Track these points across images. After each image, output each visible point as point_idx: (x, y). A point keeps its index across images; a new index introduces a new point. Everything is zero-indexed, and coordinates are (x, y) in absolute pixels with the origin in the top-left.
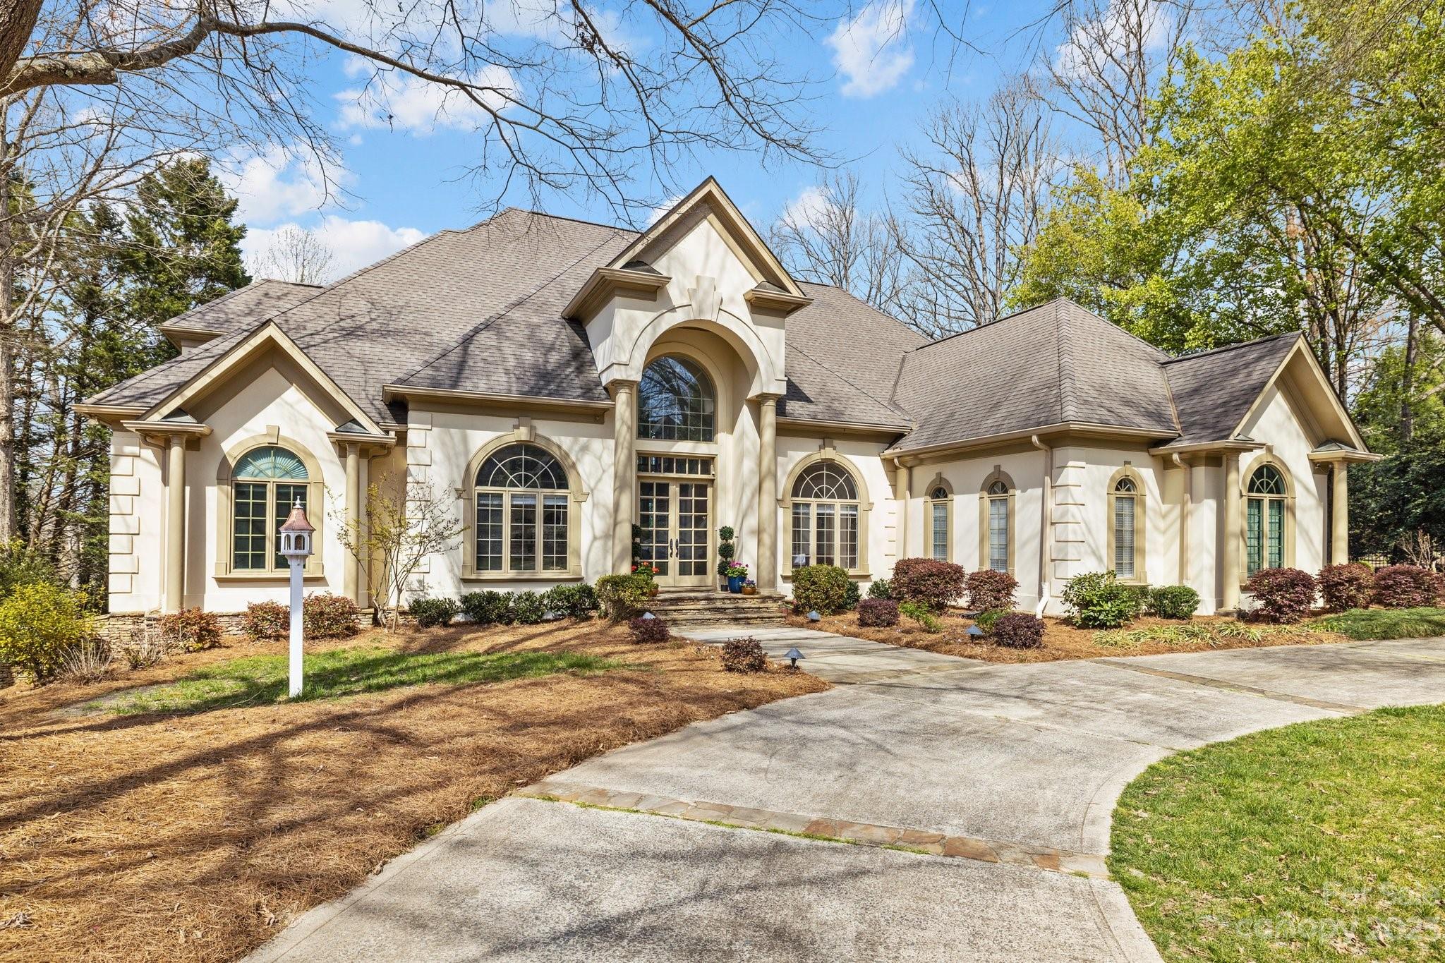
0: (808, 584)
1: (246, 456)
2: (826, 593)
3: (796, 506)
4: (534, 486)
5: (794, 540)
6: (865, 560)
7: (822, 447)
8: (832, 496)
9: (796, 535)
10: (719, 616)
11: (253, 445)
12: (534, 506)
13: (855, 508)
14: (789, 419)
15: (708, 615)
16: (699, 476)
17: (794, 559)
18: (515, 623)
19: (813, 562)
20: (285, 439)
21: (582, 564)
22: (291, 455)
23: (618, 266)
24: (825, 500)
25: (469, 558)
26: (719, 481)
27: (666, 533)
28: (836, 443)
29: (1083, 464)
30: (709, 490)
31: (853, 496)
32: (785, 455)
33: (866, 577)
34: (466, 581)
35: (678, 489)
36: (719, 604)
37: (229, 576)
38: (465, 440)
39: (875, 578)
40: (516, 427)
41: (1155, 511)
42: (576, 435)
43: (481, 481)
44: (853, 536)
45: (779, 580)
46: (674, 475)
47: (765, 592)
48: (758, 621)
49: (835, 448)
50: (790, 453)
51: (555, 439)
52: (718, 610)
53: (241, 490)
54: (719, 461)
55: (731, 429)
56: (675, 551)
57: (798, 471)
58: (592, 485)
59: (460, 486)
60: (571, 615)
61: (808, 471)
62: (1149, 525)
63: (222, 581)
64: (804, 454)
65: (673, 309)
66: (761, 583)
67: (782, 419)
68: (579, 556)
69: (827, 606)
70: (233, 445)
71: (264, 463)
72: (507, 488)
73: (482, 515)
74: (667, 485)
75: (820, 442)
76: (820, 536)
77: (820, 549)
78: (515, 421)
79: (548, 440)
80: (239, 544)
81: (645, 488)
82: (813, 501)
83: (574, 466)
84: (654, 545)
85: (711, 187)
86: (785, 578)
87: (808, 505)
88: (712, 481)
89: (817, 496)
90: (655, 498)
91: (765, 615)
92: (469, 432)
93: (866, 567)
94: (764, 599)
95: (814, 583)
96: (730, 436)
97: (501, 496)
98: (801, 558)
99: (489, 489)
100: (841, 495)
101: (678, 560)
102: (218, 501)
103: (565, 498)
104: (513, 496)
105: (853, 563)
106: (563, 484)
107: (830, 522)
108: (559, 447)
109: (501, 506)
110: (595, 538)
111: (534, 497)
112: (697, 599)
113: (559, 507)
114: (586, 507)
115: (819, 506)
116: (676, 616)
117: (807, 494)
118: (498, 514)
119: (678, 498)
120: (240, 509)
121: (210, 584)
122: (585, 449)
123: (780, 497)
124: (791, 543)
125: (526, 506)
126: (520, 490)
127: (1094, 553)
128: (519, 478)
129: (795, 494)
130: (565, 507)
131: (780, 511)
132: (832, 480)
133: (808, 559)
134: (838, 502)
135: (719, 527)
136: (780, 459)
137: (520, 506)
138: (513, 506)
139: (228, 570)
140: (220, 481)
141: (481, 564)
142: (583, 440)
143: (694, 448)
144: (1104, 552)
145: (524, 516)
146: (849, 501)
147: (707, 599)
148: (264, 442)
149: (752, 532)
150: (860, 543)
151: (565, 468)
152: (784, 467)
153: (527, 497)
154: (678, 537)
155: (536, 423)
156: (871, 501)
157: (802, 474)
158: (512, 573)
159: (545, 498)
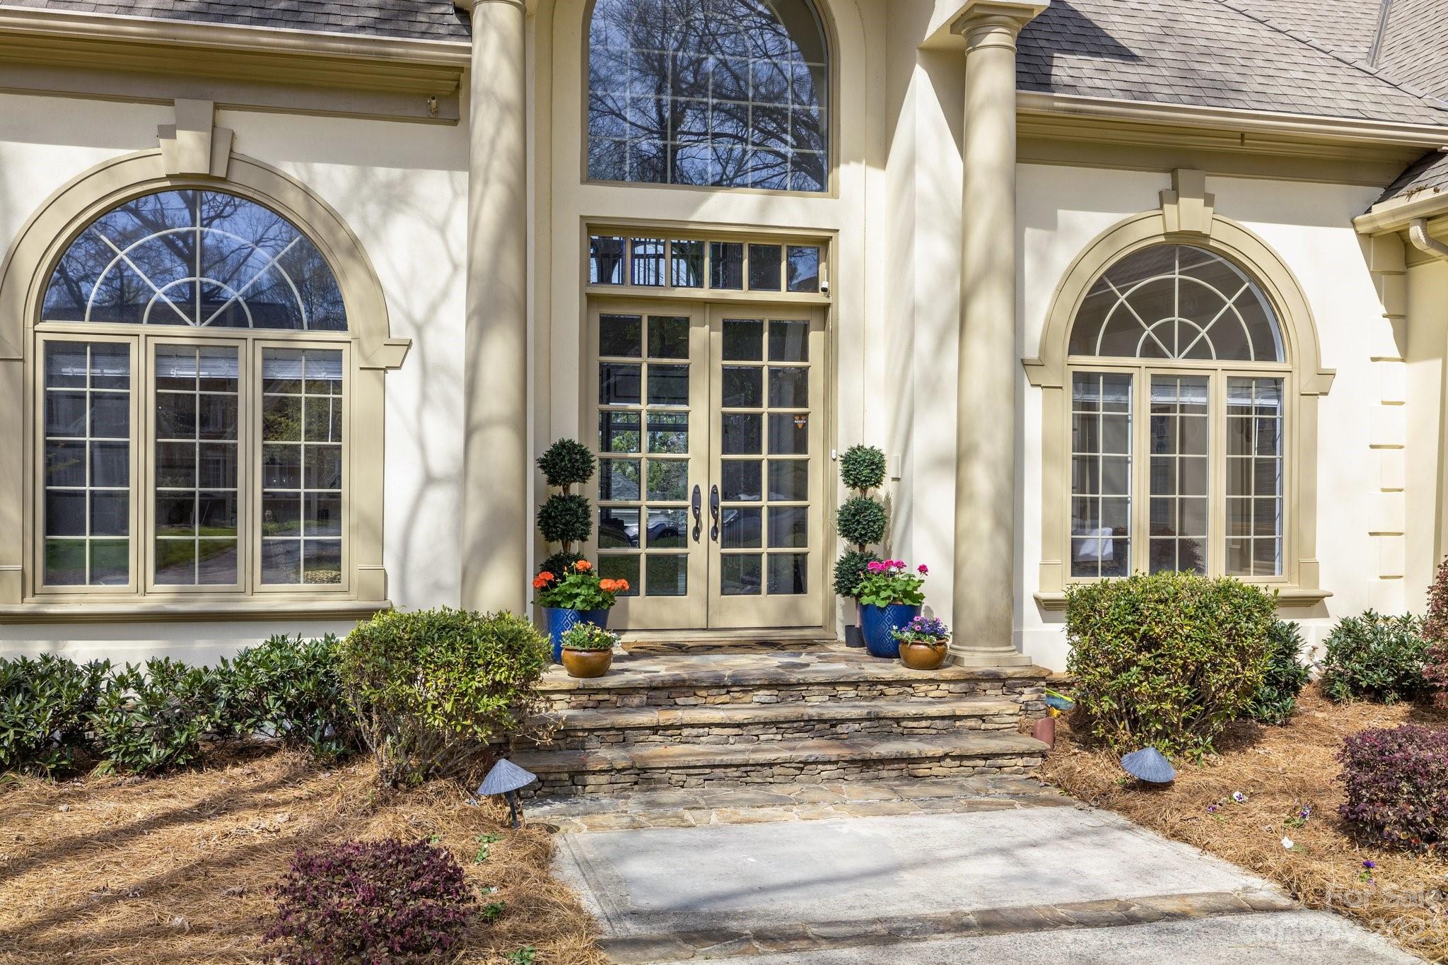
0: (1126, 650)
2: (1195, 677)
3: (1084, 381)
4: (233, 320)
5: (1078, 486)
6: (1305, 546)
7: (1172, 195)
8: (1201, 352)
9: (1085, 471)
10: (810, 748)
12: (231, 384)
13: (1275, 386)
14: (1058, 101)
15: (774, 749)
16: (783, 295)
17: (1076, 545)
18: (101, 773)
19: (1139, 561)
21: (390, 565)
24: (1178, 363)
26: (842, 312)
27: (682, 466)
28: (1214, 183)
30: (815, 339)
31: (1267, 351)
32: (1050, 224)
33: (1311, 604)
35: (718, 336)
36: (816, 705)
39: (1342, 608)
40: (167, 132)
42: (363, 158)
43: (57, 305)
44: (1267, 476)
45: (1030, 610)
46: (705, 293)
47: (977, 659)
48: (947, 767)
49: (1209, 201)
50: (1066, 215)
51: (291, 169)
52: (809, 726)
54: (843, 250)
55: (880, 154)
56: (707, 521)
57: (1092, 271)
58: (419, 313)
60: (293, 740)
61: (1122, 271)
64: (1100, 221)
66: (967, 625)
67: (1036, 101)
68: (379, 539)
69: (1197, 724)
72: (144, 328)
73: (62, 412)
74: (684, 324)
75: (1162, 181)
76: (1161, 475)
77: (1160, 512)
78: (163, 114)
79: (271, 171)
81: (615, 334)
82: (1140, 368)
83: (354, 248)
84: (639, 503)
86: (1047, 606)
87: (1120, 382)
88: (824, 309)
89: (1151, 350)
90: (645, 362)
91: (976, 744)
93: (1310, 570)
94: (973, 684)
95: (1149, 643)
96: (875, 174)
97: (119, 352)
98: (1099, 543)
99: (85, 332)
100: (1230, 347)
101: (717, 549)
103: (334, 358)
104: (164, 354)
105: (1266, 554)
106: (330, 316)
107: (1195, 432)
108: (307, 192)
109: (124, 381)
110: (429, 480)
111: (230, 354)
112: (739, 685)
113: (313, 385)
114: (403, 384)
115: (1161, 383)
116: (657, 751)
117: (1122, 339)
119: (719, 363)
122: (394, 200)
123: (1032, 353)
124: (1065, 495)
125: (207, 384)
126: (183, 333)
128: (183, 297)
129: (1081, 341)
130: (338, 385)
131: (1034, 399)
132: (1200, 304)
133: (1121, 547)
134: (1219, 370)
135: (843, 449)
136: (1030, 234)
137: (188, 383)
138: (161, 382)
141: (61, 564)
142: (382, 173)
143: (763, 209)
145: (197, 413)
146: (1254, 367)
147: (776, 684)
149: (939, 463)
150: (1287, 496)
151: (337, 262)
152: (1044, 260)
153: (207, 353)
154: (717, 480)
155: (233, 120)
156: (1326, 365)
157: (1100, 284)
158: (160, 596)
159: (270, 357)
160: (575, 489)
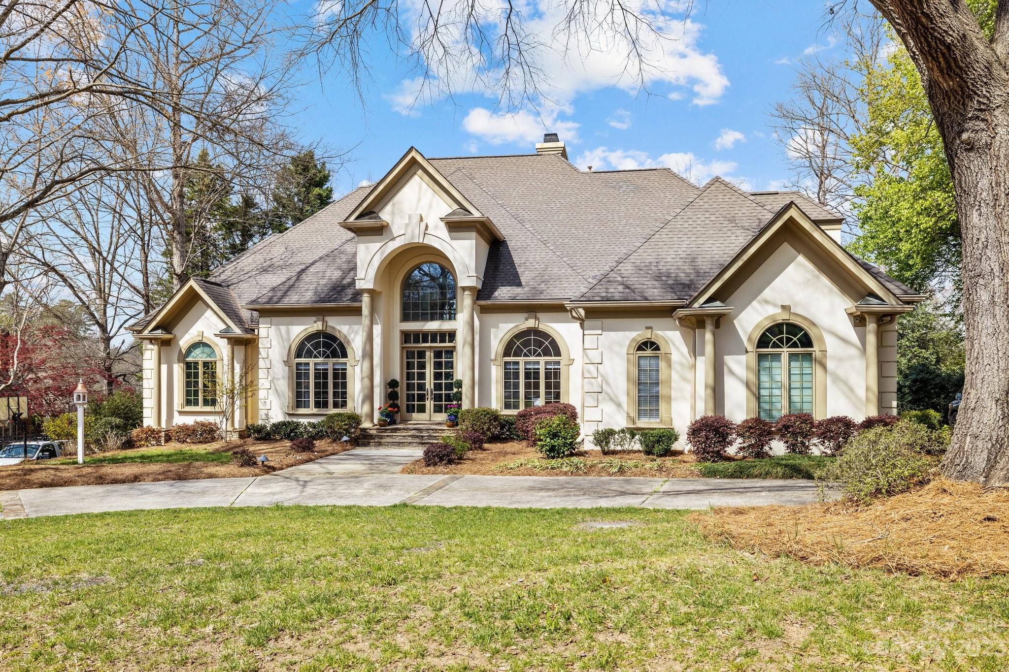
1: (190, 347)
3: (507, 363)
4: (328, 357)
5: (506, 388)
7: (527, 319)
8: (539, 355)
9: (507, 385)
11: (192, 342)
12: (328, 369)
13: (559, 363)
16: (447, 344)
19: (522, 405)
20: (206, 337)
21: (355, 405)
22: (209, 346)
23: (352, 219)
24: (533, 358)
25: (291, 402)
26: (459, 347)
27: (424, 384)
28: (539, 315)
29: (600, 332)
30: (454, 354)
31: (556, 354)
32: (497, 327)
34: (289, 415)
35: (432, 354)
37: (183, 410)
38: (288, 332)
40: (315, 322)
41: (682, 364)
42: (350, 324)
43: (298, 355)
44: (556, 385)
46: (429, 345)
49: (538, 319)
50: (500, 325)
51: (338, 327)
53: (188, 365)
54: (458, 333)
56: (430, 396)
57: (508, 338)
59: (286, 360)
61: (518, 336)
62: (674, 376)
63: (181, 413)
64: (512, 325)
65: (394, 239)
68: (353, 399)
70: (184, 342)
71: (198, 351)
73: (299, 376)
74: (424, 352)
76: (528, 385)
78: (314, 318)
79: (334, 328)
80: (188, 393)
81: (410, 354)
82: (521, 360)
83: (349, 342)
84: (416, 392)
85: (413, 154)
87: (518, 363)
88: (456, 347)
89: (526, 355)
90: (416, 361)
92: (290, 327)
97: (309, 364)
98: (512, 402)
99: (302, 360)
100: (546, 353)
101: (432, 402)
102: (178, 370)
103: (345, 364)
104: (316, 364)
106: (345, 355)
107: (536, 375)
108: (341, 332)
109: (309, 369)
111: (327, 364)
113: (342, 369)
114: (358, 369)
115: (527, 363)
117: (518, 353)
118: (307, 376)
119: (433, 360)
120: (188, 375)
121: (176, 414)
122: (356, 332)
123: (492, 357)
125: (323, 369)
126: (320, 360)
127: (611, 399)
128: (319, 353)
129: (506, 353)
130: (345, 370)
131: (493, 368)
132: (539, 343)
133: (517, 402)
134: (542, 360)
136: (492, 329)
137: (320, 370)
138: (315, 370)
139: (183, 407)
140: (179, 361)
141: (299, 405)
143: (440, 325)
144: (624, 399)
145: (321, 375)
146: (553, 358)
148: (197, 340)
150: (562, 391)
151: (345, 345)
152: (496, 337)
153: (323, 364)
154: (432, 387)
155: (327, 318)
156: (571, 358)
157: (512, 339)
158: (315, 411)
159: (334, 364)
160: (396, 389)
